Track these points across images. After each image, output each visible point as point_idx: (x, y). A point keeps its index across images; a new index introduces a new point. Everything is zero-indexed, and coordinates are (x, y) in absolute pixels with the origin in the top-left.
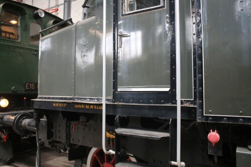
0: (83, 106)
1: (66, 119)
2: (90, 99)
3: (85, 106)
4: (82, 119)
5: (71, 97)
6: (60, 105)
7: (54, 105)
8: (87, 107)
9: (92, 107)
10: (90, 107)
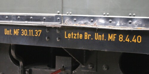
0: (87, 36)
1: (21, 63)
2: (107, 19)
3: (93, 36)
4: (60, 62)
5: (54, 15)
6: (24, 33)
7: (7, 32)
8: (98, 37)
9: (111, 37)
10: (106, 37)
